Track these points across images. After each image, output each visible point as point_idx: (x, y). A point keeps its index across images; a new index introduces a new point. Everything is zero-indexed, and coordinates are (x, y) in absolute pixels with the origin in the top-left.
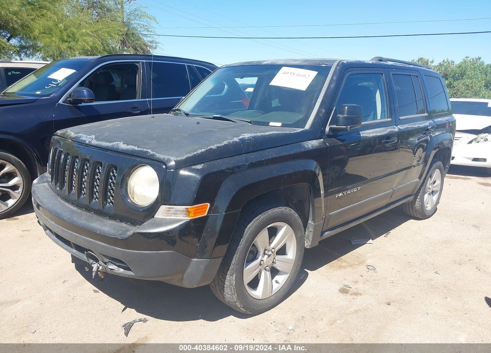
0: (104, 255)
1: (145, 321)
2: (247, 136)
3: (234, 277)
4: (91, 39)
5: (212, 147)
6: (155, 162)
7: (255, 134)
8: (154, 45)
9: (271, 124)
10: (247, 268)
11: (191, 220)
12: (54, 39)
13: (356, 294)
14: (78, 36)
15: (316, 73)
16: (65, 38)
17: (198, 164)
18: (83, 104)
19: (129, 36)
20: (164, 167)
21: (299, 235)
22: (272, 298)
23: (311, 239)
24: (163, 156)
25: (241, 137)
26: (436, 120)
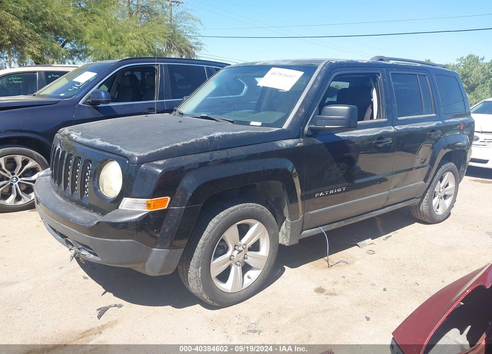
0: (77, 242)
1: (120, 306)
2: (217, 134)
3: (200, 270)
4: (137, 42)
5: (178, 144)
6: (121, 157)
7: (227, 133)
8: (199, 46)
9: (252, 123)
10: (215, 261)
11: (150, 212)
12: (103, 43)
13: (331, 294)
14: (125, 39)
15: (302, 73)
16: (113, 41)
17: (161, 160)
18: (101, 105)
19: (173, 39)
20: (128, 162)
21: (272, 232)
22: (242, 293)
23: (289, 237)
24: (128, 151)
25: (211, 135)
26: (447, 121)
